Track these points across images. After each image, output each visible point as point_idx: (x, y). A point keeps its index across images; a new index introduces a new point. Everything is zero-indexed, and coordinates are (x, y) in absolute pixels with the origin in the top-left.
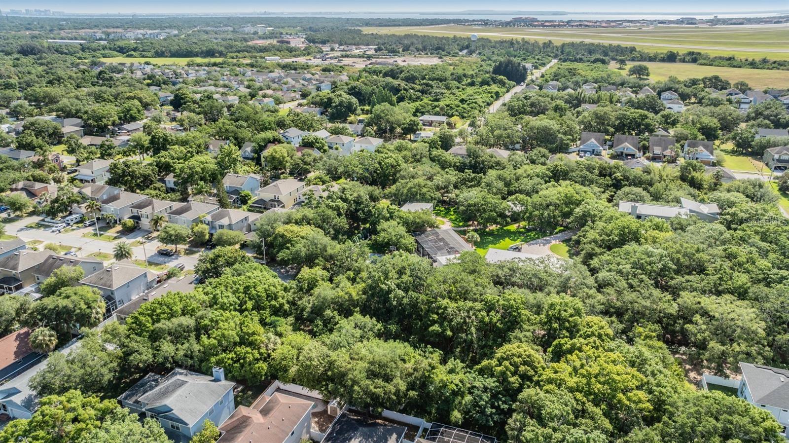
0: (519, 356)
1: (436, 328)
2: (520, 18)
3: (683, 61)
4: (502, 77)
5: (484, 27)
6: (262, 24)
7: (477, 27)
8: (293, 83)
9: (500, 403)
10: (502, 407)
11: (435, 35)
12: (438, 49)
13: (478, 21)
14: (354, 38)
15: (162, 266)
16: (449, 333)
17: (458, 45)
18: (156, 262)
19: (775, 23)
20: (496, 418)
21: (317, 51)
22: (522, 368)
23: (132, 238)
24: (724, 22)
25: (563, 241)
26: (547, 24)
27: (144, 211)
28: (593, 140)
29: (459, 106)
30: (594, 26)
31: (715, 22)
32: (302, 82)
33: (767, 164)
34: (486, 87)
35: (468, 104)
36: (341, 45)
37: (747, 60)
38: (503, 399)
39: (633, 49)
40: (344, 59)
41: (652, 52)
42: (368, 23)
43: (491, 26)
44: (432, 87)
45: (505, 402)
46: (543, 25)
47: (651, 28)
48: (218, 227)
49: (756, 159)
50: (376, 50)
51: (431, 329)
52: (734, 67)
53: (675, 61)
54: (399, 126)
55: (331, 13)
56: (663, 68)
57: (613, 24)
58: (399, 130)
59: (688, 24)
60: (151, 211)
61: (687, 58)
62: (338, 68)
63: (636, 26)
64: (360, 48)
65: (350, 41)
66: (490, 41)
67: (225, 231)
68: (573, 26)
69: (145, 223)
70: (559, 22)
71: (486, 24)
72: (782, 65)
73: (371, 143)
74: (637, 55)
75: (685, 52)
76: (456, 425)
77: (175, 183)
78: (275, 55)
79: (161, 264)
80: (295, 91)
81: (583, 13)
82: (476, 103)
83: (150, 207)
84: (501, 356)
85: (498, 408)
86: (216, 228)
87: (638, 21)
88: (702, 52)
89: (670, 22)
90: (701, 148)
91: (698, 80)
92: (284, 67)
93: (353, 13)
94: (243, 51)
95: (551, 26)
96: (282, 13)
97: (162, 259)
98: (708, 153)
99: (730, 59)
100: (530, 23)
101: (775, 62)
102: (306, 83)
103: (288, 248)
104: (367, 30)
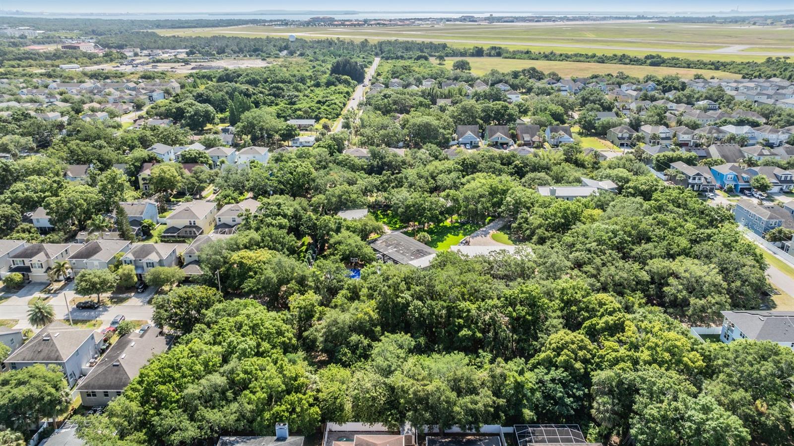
0: (573, 343)
1: (465, 332)
2: (318, 18)
3: (489, 55)
4: (346, 77)
5: (284, 27)
6: (23, 25)
7: (278, 27)
8: (118, 93)
9: (574, 391)
10: (577, 394)
11: (245, 37)
12: (255, 50)
13: (275, 21)
14: (155, 42)
15: (93, 322)
16: (479, 335)
17: (274, 46)
18: (80, 318)
19: (536, 21)
20: (574, 405)
21: (120, 56)
22: (581, 353)
23: (25, 295)
24: (499, 20)
25: (498, 230)
26: (347, 23)
27: (35, 260)
28: (469, 132)
29: (320, 108)
30: (391, 25)
31: (491, 19)
32: (128, 92)
33: (612, 142)
34: (333, 88)
35: (328, 106)
36: (142, 49)
37: (540, 53)
38: (576, 386)
39: (444, 46)
40: (158, 64)
41: (461, 48)
42: (159, 25)
43: (292, 26)
44: (283, 90)
45: (578, 389)
46: (343, 24)
47: (441, 25)
48: (145, 266)
49: (601, 138)
50: (187, 54)
51: (460, 334)
52: (533, 59)
53: (482, 56)
54: (277, 132)
55: (105, 14)
56: (477, 62)
57: (408, 22)
58: (277, 137)
59: (470, 21)
60: (45, 258)
61: (493, 52)
62: (159, 75)
63: (428, 24)
64: (167, 53)
65: (153, 45)
66: (306, 42)
67: (158, 268)
68: (371, 25)
69: (38, 274)
70: (356, 21)
71: (286, 24)
72: (568, 58)
73: (259, 153)
74: (449, 50)
75: (489, 47)
76: (532, 423)
77: (50, 220)
78: (71, 62)
79: (89, 321)
80: (124, 102)
81: (372, 12)
82: (335, 104)
83: (42, 254)
84: (557, 346)
85: (574, 396)
86: (143, 268)
87: (427, 19)
88: (503, 47)
89: (455, 20)
90: (561, 132)
91: (519, 72)
92: (94, 76)
93: (132, 14)
94: (26, 59)
95: (351, 25)
96: (42, 14)
97: (85, 314)
98: (568, 137)
99: (527, 52)
100: (330, 22)
101: (561, 55)
102: (134, 93)
103: (251, 277)
104: (162, 33)
